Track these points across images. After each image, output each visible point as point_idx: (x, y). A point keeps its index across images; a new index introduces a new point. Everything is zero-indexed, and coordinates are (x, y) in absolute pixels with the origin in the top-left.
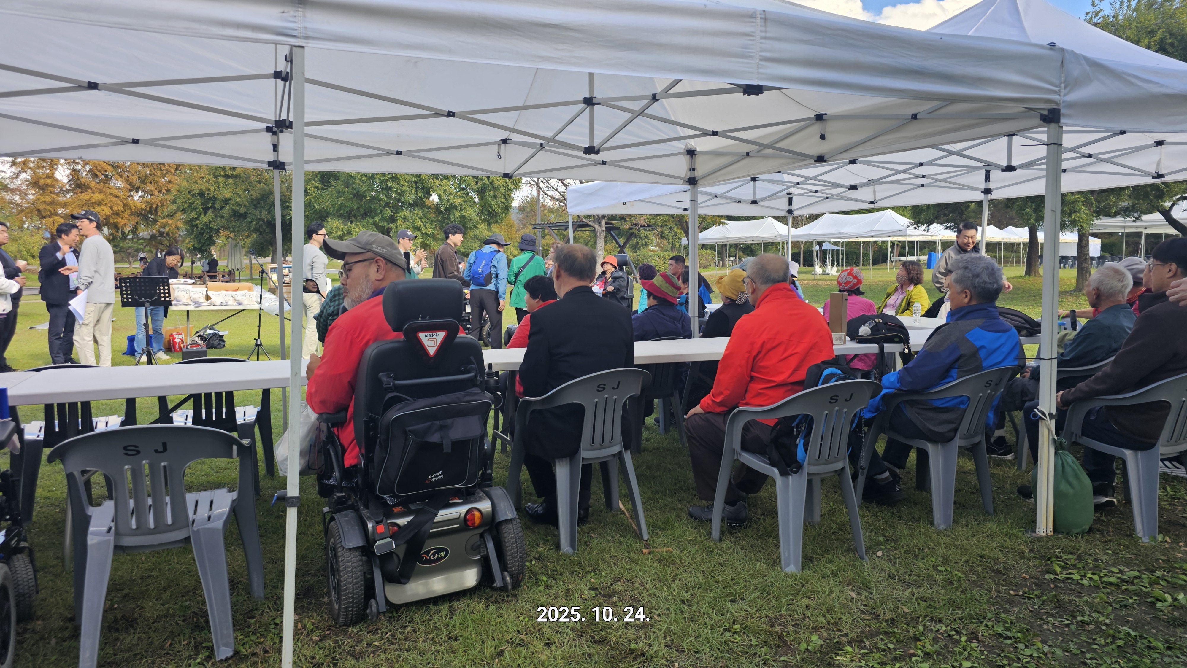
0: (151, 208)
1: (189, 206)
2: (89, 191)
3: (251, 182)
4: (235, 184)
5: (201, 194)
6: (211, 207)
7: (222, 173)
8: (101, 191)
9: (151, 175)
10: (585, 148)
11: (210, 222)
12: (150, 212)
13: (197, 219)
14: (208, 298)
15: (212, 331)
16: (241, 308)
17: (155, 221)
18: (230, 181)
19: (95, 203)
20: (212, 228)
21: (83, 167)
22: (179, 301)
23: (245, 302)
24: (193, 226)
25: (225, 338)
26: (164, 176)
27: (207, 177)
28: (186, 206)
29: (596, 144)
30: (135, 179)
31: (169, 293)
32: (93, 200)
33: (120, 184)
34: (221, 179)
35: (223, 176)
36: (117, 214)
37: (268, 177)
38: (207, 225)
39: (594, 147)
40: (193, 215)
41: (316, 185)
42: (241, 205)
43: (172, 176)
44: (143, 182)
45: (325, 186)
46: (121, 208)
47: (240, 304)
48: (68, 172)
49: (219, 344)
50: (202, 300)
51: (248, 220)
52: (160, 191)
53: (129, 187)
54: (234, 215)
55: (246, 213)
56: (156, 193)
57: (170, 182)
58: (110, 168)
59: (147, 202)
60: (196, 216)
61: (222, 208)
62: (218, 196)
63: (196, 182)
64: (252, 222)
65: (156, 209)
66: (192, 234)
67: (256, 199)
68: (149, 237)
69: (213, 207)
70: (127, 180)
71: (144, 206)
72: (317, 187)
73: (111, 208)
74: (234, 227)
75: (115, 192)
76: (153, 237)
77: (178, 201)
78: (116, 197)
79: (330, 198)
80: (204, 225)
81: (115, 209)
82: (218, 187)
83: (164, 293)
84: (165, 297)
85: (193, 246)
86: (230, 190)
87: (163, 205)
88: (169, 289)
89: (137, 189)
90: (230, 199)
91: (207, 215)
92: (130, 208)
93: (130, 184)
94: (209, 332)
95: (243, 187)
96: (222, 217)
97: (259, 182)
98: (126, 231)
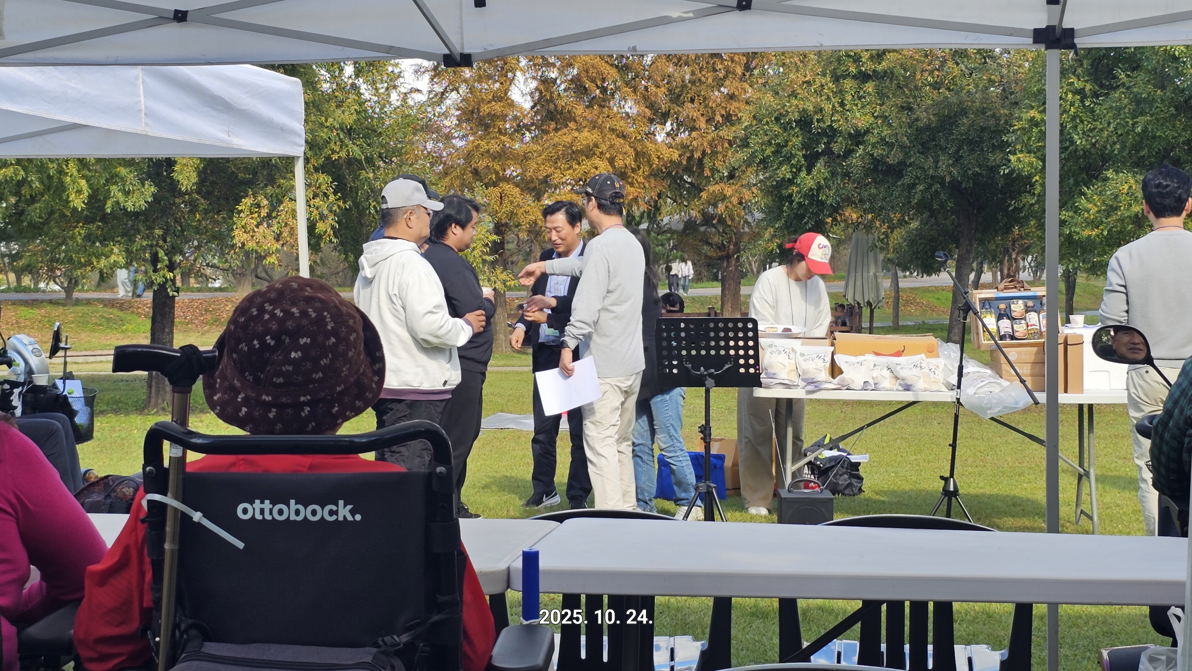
0: (690, 159)
1: (776, 153)
2: (572, 125)
3: (916, 88)
4: (881, 94)
5: (804, 122)
6: (824, 153)
7: (853, 70)
8: (594, 125)
9: (693, 82)
11: (819, 188)
12: (688, 170)
13: (791, 182)
14: (835, 370)
15: (835, 453)
16: (908, 397)
17: (696, 190)
18: (870, 87)
19: (581, 152)
20: (822, 203)
21: (561, 72)
22: (772, 376)
23: (920, 385)
24: (782, 199)
25: (862, 471)
26: (720, 83)
27: (819, 80)
28: (769, 151)
30: (661, 95)
31: (756, 357)
32: (578, 147)
33: (630, 107)
34: (848, 84)
35: (855, 77)
37: (956, 72)
38: (813, 196)
40: (785, 172)
41: (1078, 85)
42: (891, 145)
43: (736, 84)
44: (676, 98)
45: (1101, 86)
46: (630, 161)
47: (907, 388)
49: (850, 485)
50: (824, 375)
51: (907, 180)
52: (709, 121)
53: (648, 112)
54: (875, 170)
55: (902, 164)
56: (702, 124)
57: (731, 97)
58: (613, 72)
59: (684, 147)
60: (789, 176)
61: (849, 153)
62: (841, 125)
63: (794, 95)
64: (914, 185)
65: (700, 160)
66: (778, 218)
67: (928, 128)
68: (681, 226)
69: (828, 151)
70: (645, 98)
71: (676, 156)
72: (1080, 92)
73: (611, 161)
74: (872, 199)
75: (620, 125)
76: (690, 226)
77: (754, 141)
78: (624, 137)
79: (1115, 117)
80: (805, 196)
81: (619, 163)
82: (842, 104)
83: (747, 357)
84: (747, 366)
86: (868, 109)
87: (714, 153)
88: (756, 348)
89: (664, 117)
90: (867, 132)
91: (814, 172)
92: (650, 163)
93: (651, 106)
94: (827, 454)
95: (899, 101)
96: (847, 175)
97: (936, 86)
98: (637, 214)
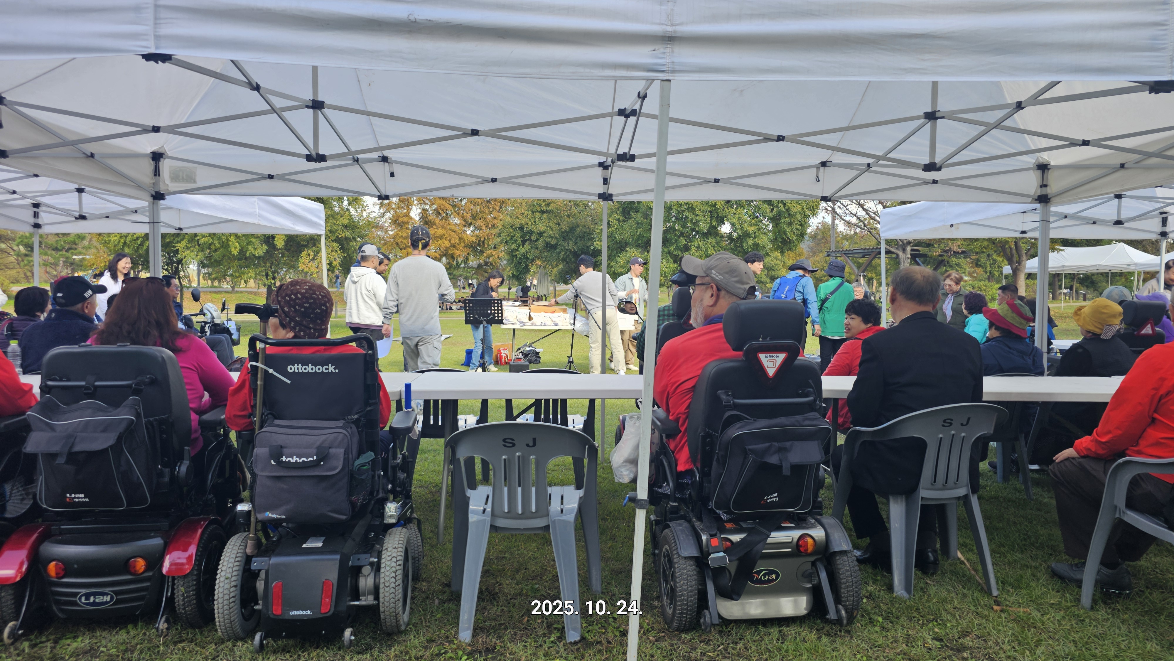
0: (479, 241)
1: (511, 239)
2: (434, 227)
3: (561, 217)
4: (549, 219)
5: (521, 228)
6: (528, 240)
7: (539, 209)
8: (443, 227)
9: (480, 212)
10: (925, 165)
11: (527, 252)
12: (479, 245)
13: (516, 250)
14: (530, 318)
15: (531, 348)
16: (556, 328)
17: (482, 252)
18: (545, 216)
19: (438, 237)
20: (528, 258)
21: (430, 207)
22: (508, 320)
23: (560, 323)
24: (513, 256)
25: (540, 355)
26: (491, 213)
27: (526, 213)
28: (508, 239)
29: (938, 160)
30: (468, 217)
31: (502, 313)
32: (437, 235)
33: (457, 221)
34: (537, 215)
35: (539, 212)
36: (454, 246)
37: (576, 211)
38: (524, 255)
39: (935, 164)
40: (514, 246)
41: (618, 217)
42: (552, 237)
43: (497, 213)
44: (474, 218)
45: (625, 218)
46: (457, 241)
47: (556, 325)
48: (420, 211)
49: (536, 360)
50: (526, 320)
51: (558, 250)
52: (487, 227)
53: (464, 223)
54: (547, 246)
55: (556, 244)
56: (484, 228)
57: (495, 218)
58: (450, 207)
59: (477, 236)
60: (516, 248)
61: (537, 240)
62: (535, 229)
63: (517, 218)
64: (561, 252)
65: (483, 241)
66: (512, 263)
67: (565, 231)
68: (476, 266)
69: (530, 239)
70: (462, 217)
71: (474, 240)
72: (618, 220)
73: (450, 241)
74: (546, 257)
75: (453, 227)
76: (480, 266)
77: (503, 235)
78: (454, 232)
79: (630, 229)
80: (522, 255)
81: (453, 242)
82: (535, 222)
83: (498, 313)
84: (498, 317)
85: (512, 274)
86: (544, 224)
87: (489, 239)
88: (501, 310)
89: (470, 225)
90: (544, 232)
91: (525, 246)
92: (464, 242)
93: (465, 221)
94: (528, 349)
95: (555, 221)
96: (537, 248)
97: (568, 216)
98: (460, 261)
